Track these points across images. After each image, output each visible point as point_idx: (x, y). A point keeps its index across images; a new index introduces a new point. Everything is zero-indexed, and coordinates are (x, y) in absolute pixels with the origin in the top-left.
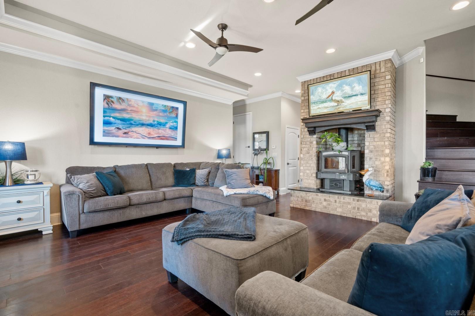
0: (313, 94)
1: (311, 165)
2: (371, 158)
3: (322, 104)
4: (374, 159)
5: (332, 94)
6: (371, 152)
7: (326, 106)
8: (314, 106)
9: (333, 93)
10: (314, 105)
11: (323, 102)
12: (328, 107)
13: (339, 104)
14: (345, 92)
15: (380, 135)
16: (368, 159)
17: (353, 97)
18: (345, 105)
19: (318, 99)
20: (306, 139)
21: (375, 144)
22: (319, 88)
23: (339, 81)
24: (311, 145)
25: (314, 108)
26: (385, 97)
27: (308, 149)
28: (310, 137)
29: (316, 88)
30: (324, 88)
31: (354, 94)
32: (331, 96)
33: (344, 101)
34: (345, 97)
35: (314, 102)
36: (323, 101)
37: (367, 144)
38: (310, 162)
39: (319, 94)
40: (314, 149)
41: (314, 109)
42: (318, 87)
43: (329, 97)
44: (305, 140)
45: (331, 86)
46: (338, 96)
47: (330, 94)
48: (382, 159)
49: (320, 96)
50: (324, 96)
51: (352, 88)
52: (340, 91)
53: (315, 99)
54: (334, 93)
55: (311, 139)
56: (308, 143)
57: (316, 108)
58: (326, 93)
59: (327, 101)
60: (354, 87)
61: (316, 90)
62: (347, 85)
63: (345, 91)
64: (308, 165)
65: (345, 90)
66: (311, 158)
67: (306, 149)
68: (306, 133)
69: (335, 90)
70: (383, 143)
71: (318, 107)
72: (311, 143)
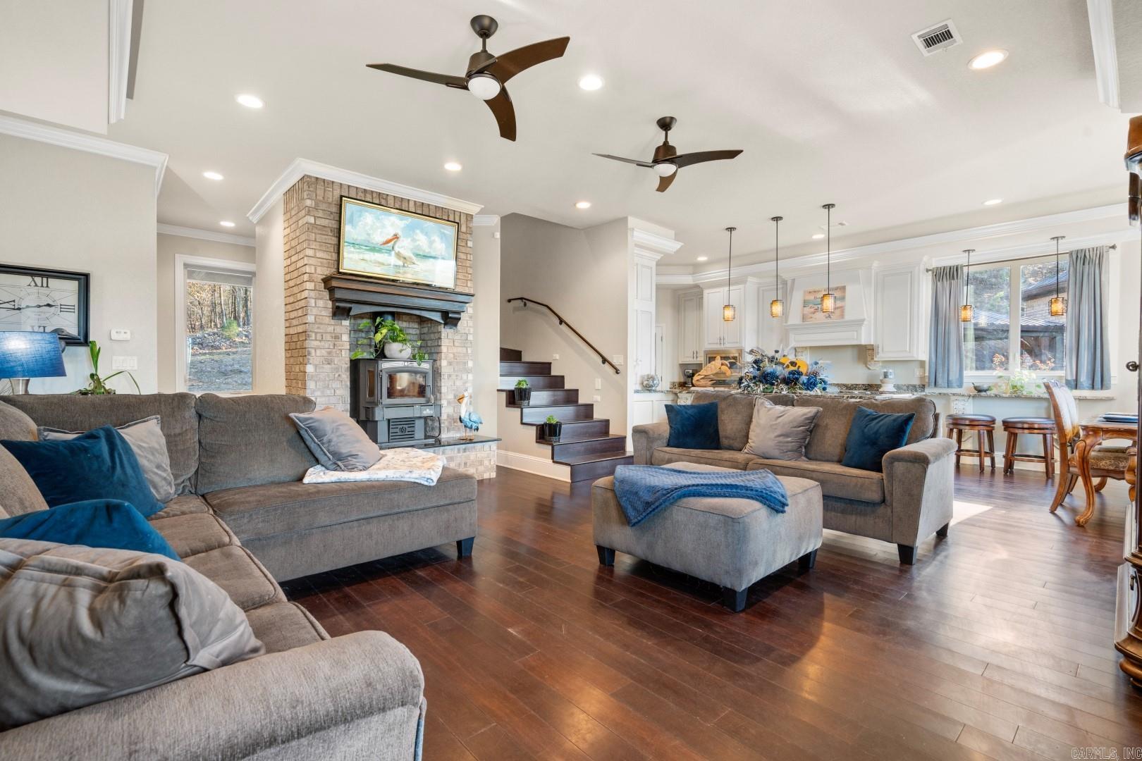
0: (351, 222)
1: (337, 392)
2: (450, 376)
3: (372, 253)
4: (454, 377)
5: (393, 239)
6: (450, 364)
7: (380, 260)
8: (353, 253)
9: (396, 237)
10: (352, 249)
11: (373, 249)
12: (383, 264)
13: (406, 265)
14: (419, 245)
15: (461, 336)
16: (446, 377)
17: (431, 259)
18: (416, 270)
19: (363, 238)
20: (322, 326)
21: (455, 350)
22: (367, 214)
23: (410, 220)
24: (336, 343)
25: (351, 256)
26: (467, 275)
27: (329, 353)
28: (333, 322)
29: (361, 211)
30: (379, 219)
31: (433, 254)
32: (393, 242)
33: (416, 262)
34: (417, 255)
35: (353, 242)
36: (374, 247)
37: (444, 349)
38: (336, 385)
39: (367, 228)
40: (343, 352)
41: (351, 259)
42: (367, 211)
43: (388, 242)
44: (318, 328)
45: (393, 222)
46: (404, 246)
47: (390, 237)
48: (464, 377)
49: (368, 234)
50: (378, 238)
51: (431, 243)
52: (409, 240)
53: (355, 237)
54: (398, 238)
55: (336, 327)
56: (329, 338)
57: (356, 257)
58: (381, 232)
59: (383, 251)
60: (434, 241)
61: (360, 216)
62: (422, 231)
63: (418, 243)
64: (328, 392)
65: (418, 240)
66: (336, 375)
67: (324, 352)
68: (321, 311)
69: (400, 233)
70: (464, 349)
71: (361, 256)
72: (337, 337)
